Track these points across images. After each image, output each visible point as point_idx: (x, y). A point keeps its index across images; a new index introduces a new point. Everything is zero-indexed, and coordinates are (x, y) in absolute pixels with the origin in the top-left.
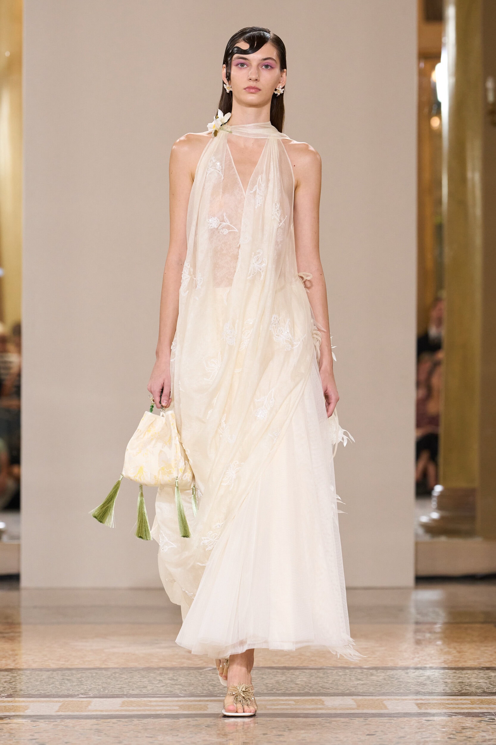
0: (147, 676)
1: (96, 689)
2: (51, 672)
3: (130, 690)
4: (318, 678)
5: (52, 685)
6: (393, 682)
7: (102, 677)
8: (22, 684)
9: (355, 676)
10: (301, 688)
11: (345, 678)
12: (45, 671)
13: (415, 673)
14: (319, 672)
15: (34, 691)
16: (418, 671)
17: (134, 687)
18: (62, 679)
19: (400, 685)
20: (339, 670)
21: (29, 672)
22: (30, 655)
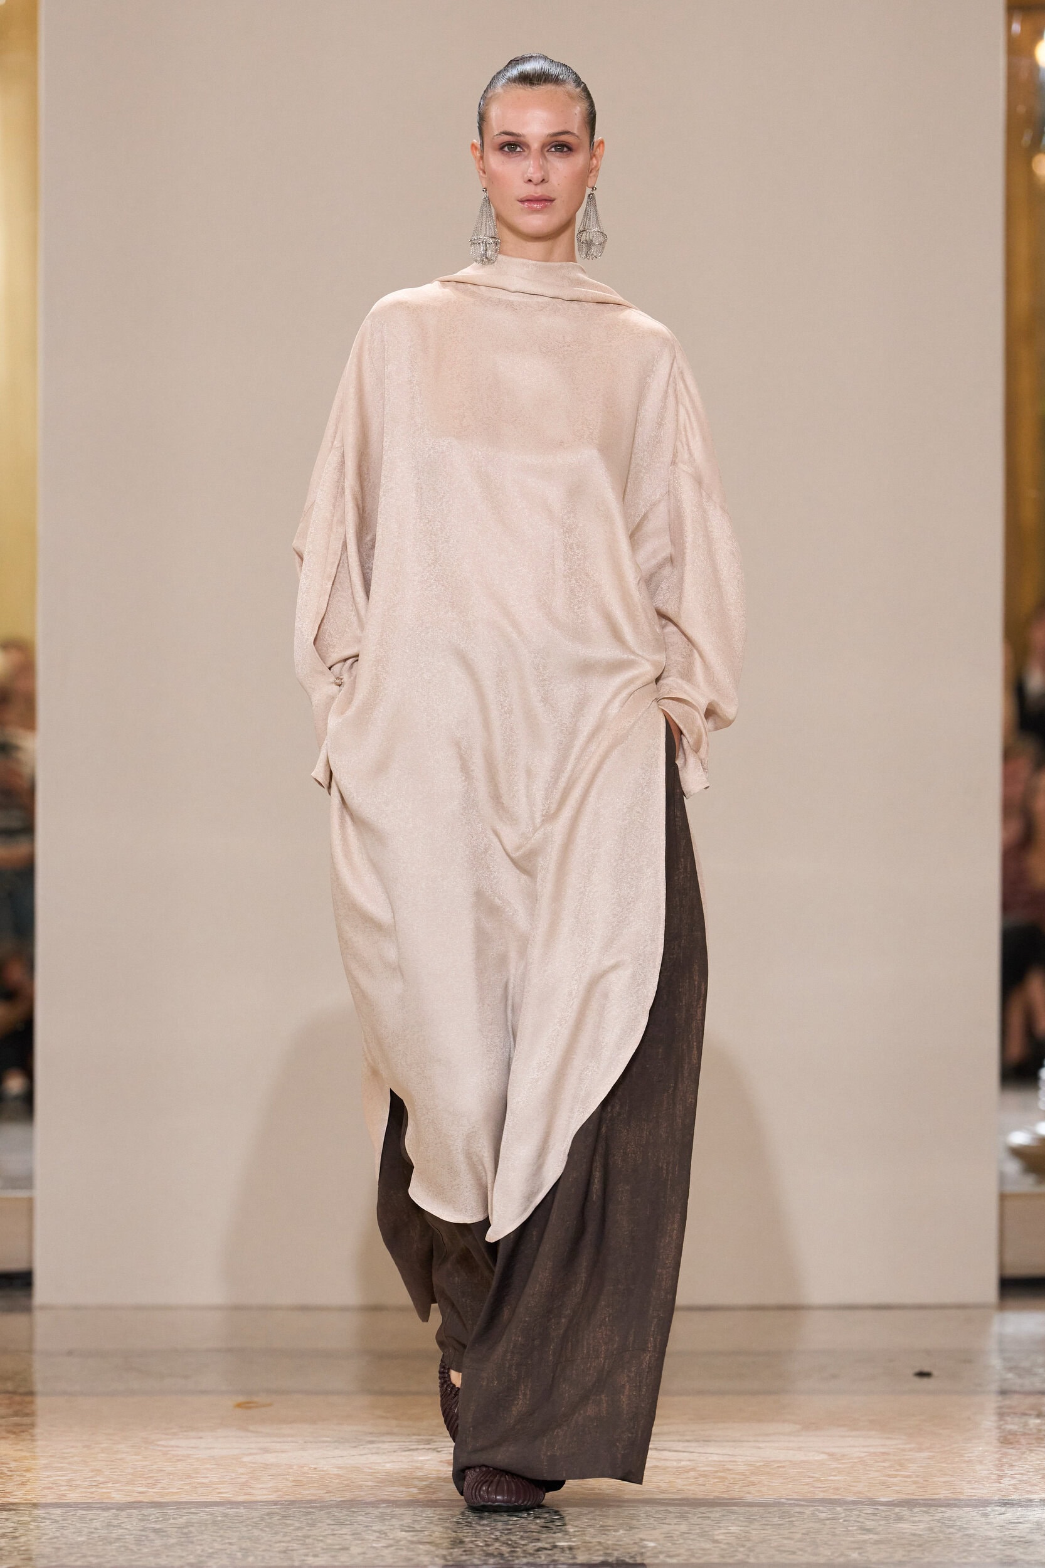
0: (348, 1523)
1: (226, 1553)
2: (114, 1511)
3: (306, 1555)
4: (769, 1527)
5: (117, 1544)
6: (951, 1536)
7: (238, 1525)
8: (43, 1540)
9: (858, 1522)
10: (727, 1552)
11: (835, 1526)
12: (98, 1508)
13: (1004, 1514)
14: (769, 1513)
15: (73, 1558)
16: (1011, 1509)
17: (319, 1549)
18: (141, 1529)
19: (970, 1544)
20: (818, 1508)
21: (59, 1511)
22: (61, 1469)
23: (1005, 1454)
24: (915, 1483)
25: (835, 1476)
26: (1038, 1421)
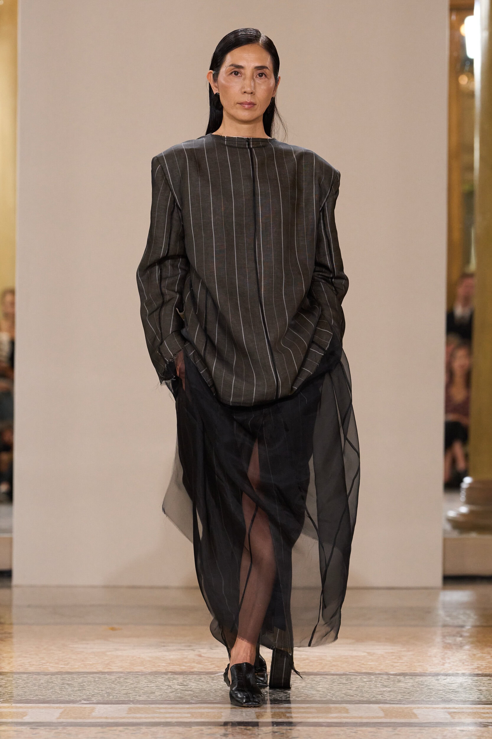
0: (154, 681)
1: (100, 695)
2: (50, 676)
3: (136, 696)
4: (342, 684)
5: (51, 690)
6: (422, 689)
7: (105, 682)
8: (18, 688)
9: (381, 682)
10: (323, 695)
11: (371, 684)
12: (43, 674)
13: (446, 679)
14: (341, 678)
15: (32, 696)
16: (449, 677)
17: (141, 693)
18: (62, 683)
19: (431, 693)
20: (363, 676)
21: (25, 676)
22: (25, 657)
23: (446, 653)
24: (406, 665)
25: (370, 662)
26: (461, 639)
